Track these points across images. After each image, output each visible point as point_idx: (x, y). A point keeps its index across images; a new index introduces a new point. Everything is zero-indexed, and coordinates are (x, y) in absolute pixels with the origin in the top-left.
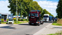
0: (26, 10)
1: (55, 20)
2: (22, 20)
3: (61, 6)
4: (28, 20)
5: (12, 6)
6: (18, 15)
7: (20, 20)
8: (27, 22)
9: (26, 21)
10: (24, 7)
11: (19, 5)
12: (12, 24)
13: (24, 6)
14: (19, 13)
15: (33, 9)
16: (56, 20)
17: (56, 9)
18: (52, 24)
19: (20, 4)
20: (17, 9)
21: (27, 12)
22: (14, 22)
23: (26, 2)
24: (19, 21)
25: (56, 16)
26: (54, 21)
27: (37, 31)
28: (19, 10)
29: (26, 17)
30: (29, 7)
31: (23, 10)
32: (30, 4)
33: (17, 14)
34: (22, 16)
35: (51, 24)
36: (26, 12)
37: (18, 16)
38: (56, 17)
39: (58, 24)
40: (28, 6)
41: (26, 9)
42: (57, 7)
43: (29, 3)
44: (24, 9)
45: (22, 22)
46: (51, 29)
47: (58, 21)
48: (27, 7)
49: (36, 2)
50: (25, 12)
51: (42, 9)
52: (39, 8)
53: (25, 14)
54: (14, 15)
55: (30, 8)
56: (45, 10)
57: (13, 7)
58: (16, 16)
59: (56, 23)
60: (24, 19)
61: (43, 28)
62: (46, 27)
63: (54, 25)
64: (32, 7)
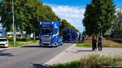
0: (31, 21)
2: (24, 40)
3: (90, 15)
4: (34, 39)
5: (4, 14)
6: (17, 30)
7: (20, 40)
8: (33, 43)
9: (32, 41)
10: (27, 16)
11: (16, 11)
12: (6, 47)
13: (27, 14)
14: (17, 27)
15: (43, 19)
17: (83, 20)
18: (77, 46)
19: (18, 10)
20: (14, 20)
22: (9, 44)
23: (31, 6)
26: (79, 39)
27: (51, 58)
28: (18, 21)
30: (36, 15)
31: (24, 21)
33: (14, 28)
36: (30, 25)
37: (17, 33)
38: (84, 33)
40: (34, 13)
41: (31, 19)
42: (84, 15)
43: (36, 8)
44: (27, 19)
48: (32, 17)
49: (48, 6)
50: (29, 24)
52: (54, 18)
53: (29, 28)
54: (8, 30)
55: (38, 18)
56: (65, 21)
57: (6, 15)
58: (12, 33)
59: (83, 43)
61: (62, 52)
62: (66, 50)
64: (41, 16)
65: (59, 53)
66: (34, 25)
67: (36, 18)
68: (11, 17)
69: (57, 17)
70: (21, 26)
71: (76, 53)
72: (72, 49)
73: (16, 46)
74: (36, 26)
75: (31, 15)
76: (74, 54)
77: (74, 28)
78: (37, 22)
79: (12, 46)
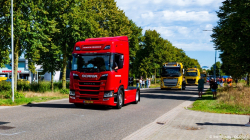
0: (56, 38)
1: (207, 87)
2: (36, 88)
4: (64, 85)
7: (26, 89)
8: (61, 96)
9: (57, 91)
10: (47, 24)
11: (20, 14)
13: (46, 19)
16: (214, 86)
17: (216, 30)
18: (194, 108)
19: (25, 9)
20: (13, 36)
21: (63, 45)
24: (21, 93)
25: (215, 66)
26: (201, 88)
28: (23, 37)
29: (57, 74)
30: (71, 21)
32: (75, 9)
34: (38, 67)
35: (188, 103)
36: (54, 47)
37: (19, 69)
39: (222, 108)
40: (65, 16)
41: (56, 33)
42: (220, 15)
44: (46, 32)
45: (35, 94)
46: (187, 128)
47: (227, 89)
48: (60, 25)
50: (50, 46)
51: (137, 31)
52: (122, 28)
53: (52, 55)
55: (76, 28)
56: (155, 34)
58: (6, 69)
59: (214, 98)
60: (45, 83)
61: (146, 124)
62: (160, 119)
63: (200, 109)
64: (86, 24)
65: (138, 128)
66: (63, 48)
67: (71, 30)
68: (6, 28)
69: (130, 24)
70: (29, 50)
71: (193, 129)
72: (179, 116)
73: (17, 102)
74: (69, 50)
75: (58, 20)
76: (185, 132)
77: (184, 56)
78: (72, 39)
79: (6, 104)
